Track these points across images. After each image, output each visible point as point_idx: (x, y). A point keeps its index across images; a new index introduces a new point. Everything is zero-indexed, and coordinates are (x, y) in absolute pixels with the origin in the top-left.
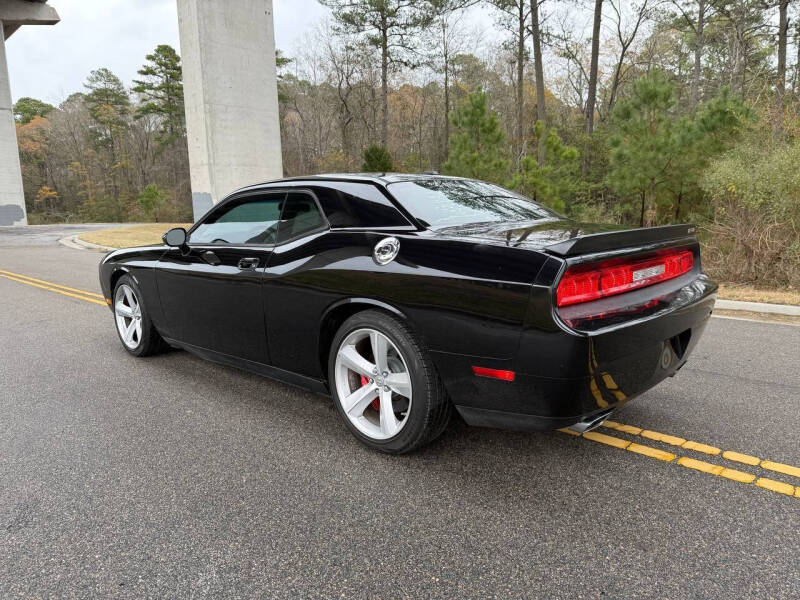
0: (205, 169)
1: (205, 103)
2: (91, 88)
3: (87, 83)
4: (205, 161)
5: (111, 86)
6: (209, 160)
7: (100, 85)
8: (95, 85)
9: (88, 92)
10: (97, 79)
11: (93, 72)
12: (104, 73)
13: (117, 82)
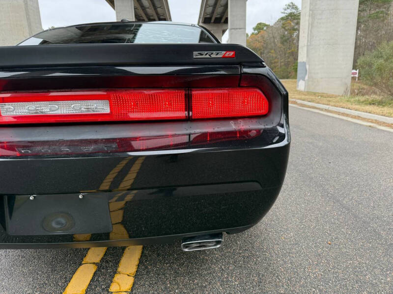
0: (305, 49)
2: (284, 13)
3: (283, 11)
4: (306, 44)
5: (294, 11)
6: (308, 43)
7: (289, 11)
8: (286, 12)
9: (283, 15)
10: (288, 8)
11: (286, 5)
12: (291, 4)
13: (296, 8)
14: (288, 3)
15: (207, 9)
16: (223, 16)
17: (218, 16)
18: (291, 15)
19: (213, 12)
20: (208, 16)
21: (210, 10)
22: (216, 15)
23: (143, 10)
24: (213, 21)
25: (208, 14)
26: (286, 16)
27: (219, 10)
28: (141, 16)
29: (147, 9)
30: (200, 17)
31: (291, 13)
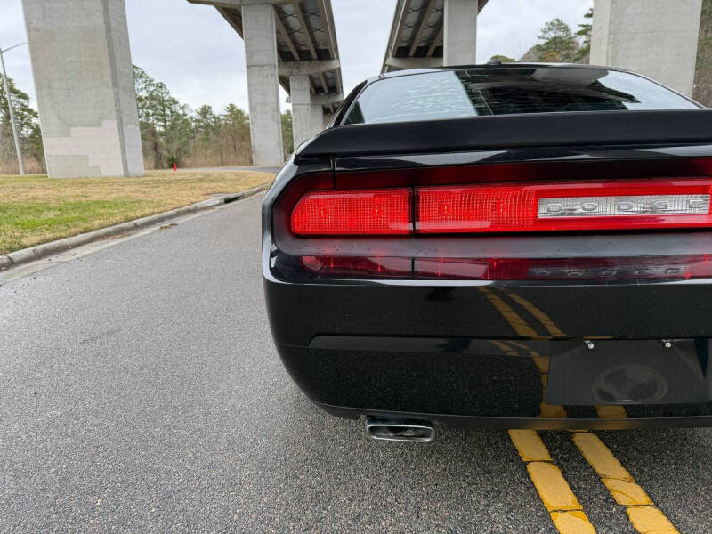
1: (610, 33)
2: (543, 38)
3: (541, 34)
5: (560, 34)
7: (552, 35)
8: (546, 36)
9: (542, 42)
10: (550, 29)
11: (546, 24)
12: (556, 22)
13: (566, 29)
14: (549, 21)
15: (404, 32)
16: (431, 43)
17: (423, 45)
18: (554, 41)
19: (413, 38)
20: (404, 45)
21: (408, 33)
22: (418, 43)
23: (289, 35)
24: (412, 52)
25: (404, 42)
26: (547, 43)
27: (425, 33)
28: (286, 46)
29: (296, 33)
30: (389, 47)
31: (555, 38)
